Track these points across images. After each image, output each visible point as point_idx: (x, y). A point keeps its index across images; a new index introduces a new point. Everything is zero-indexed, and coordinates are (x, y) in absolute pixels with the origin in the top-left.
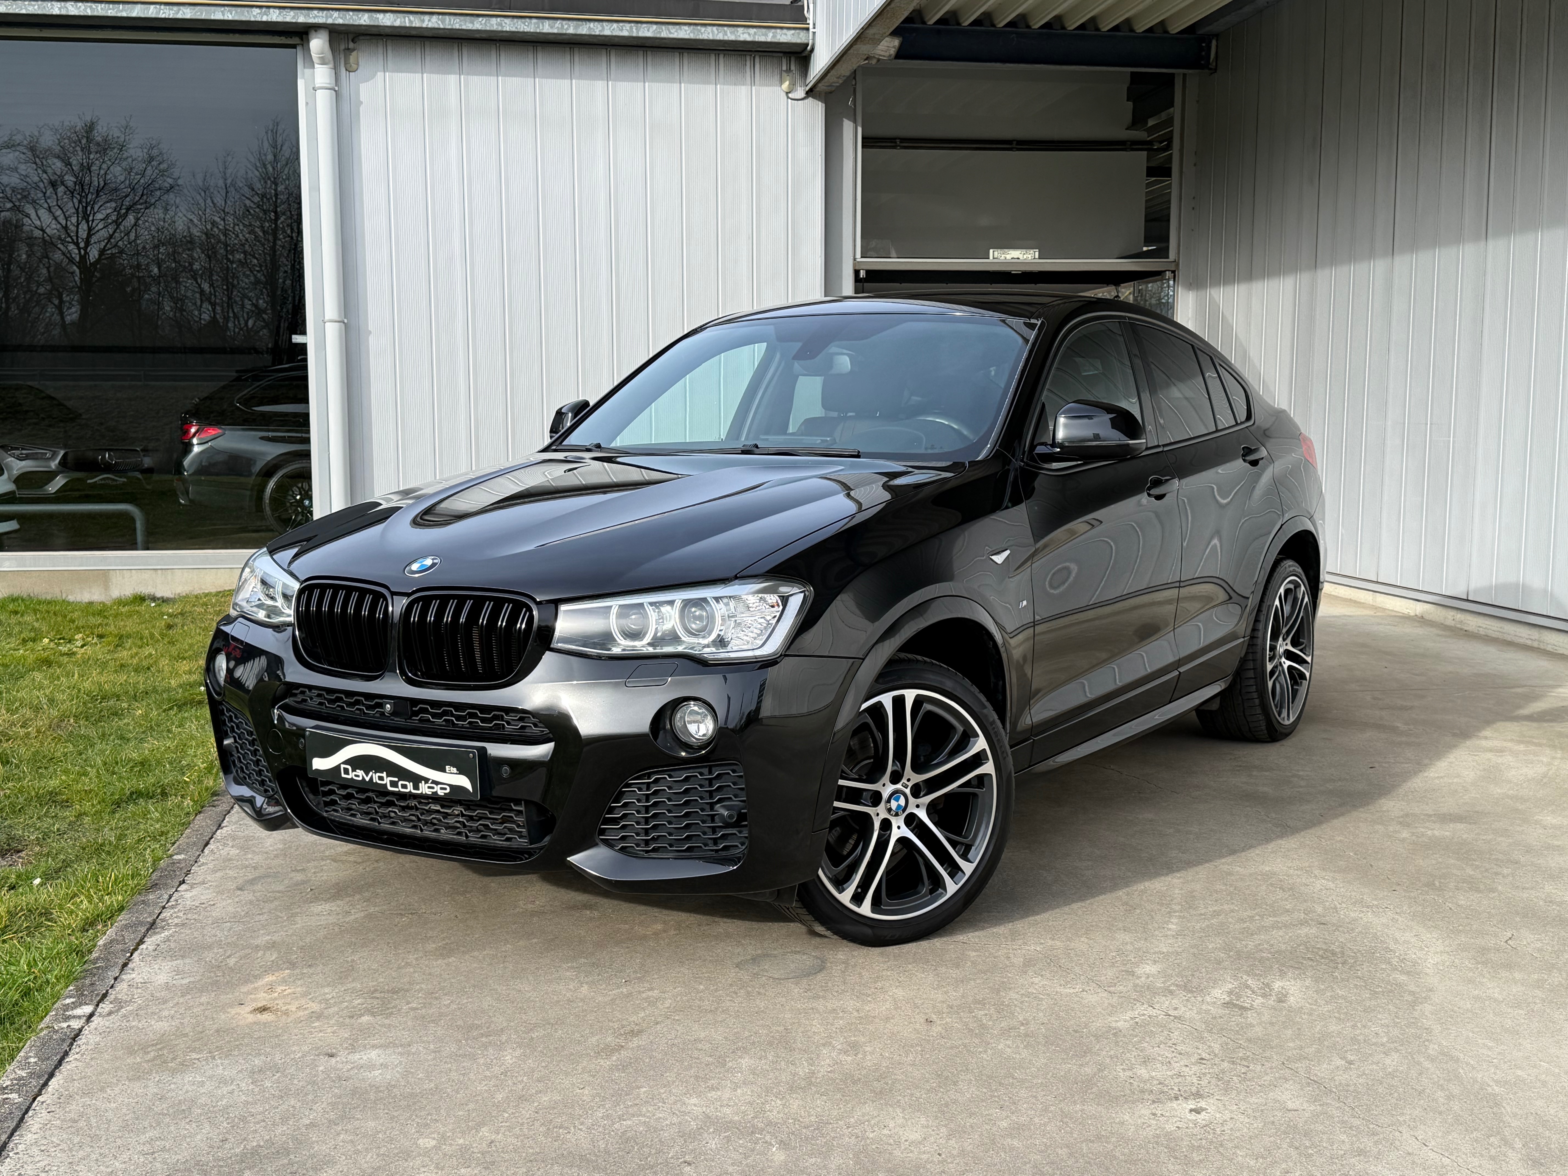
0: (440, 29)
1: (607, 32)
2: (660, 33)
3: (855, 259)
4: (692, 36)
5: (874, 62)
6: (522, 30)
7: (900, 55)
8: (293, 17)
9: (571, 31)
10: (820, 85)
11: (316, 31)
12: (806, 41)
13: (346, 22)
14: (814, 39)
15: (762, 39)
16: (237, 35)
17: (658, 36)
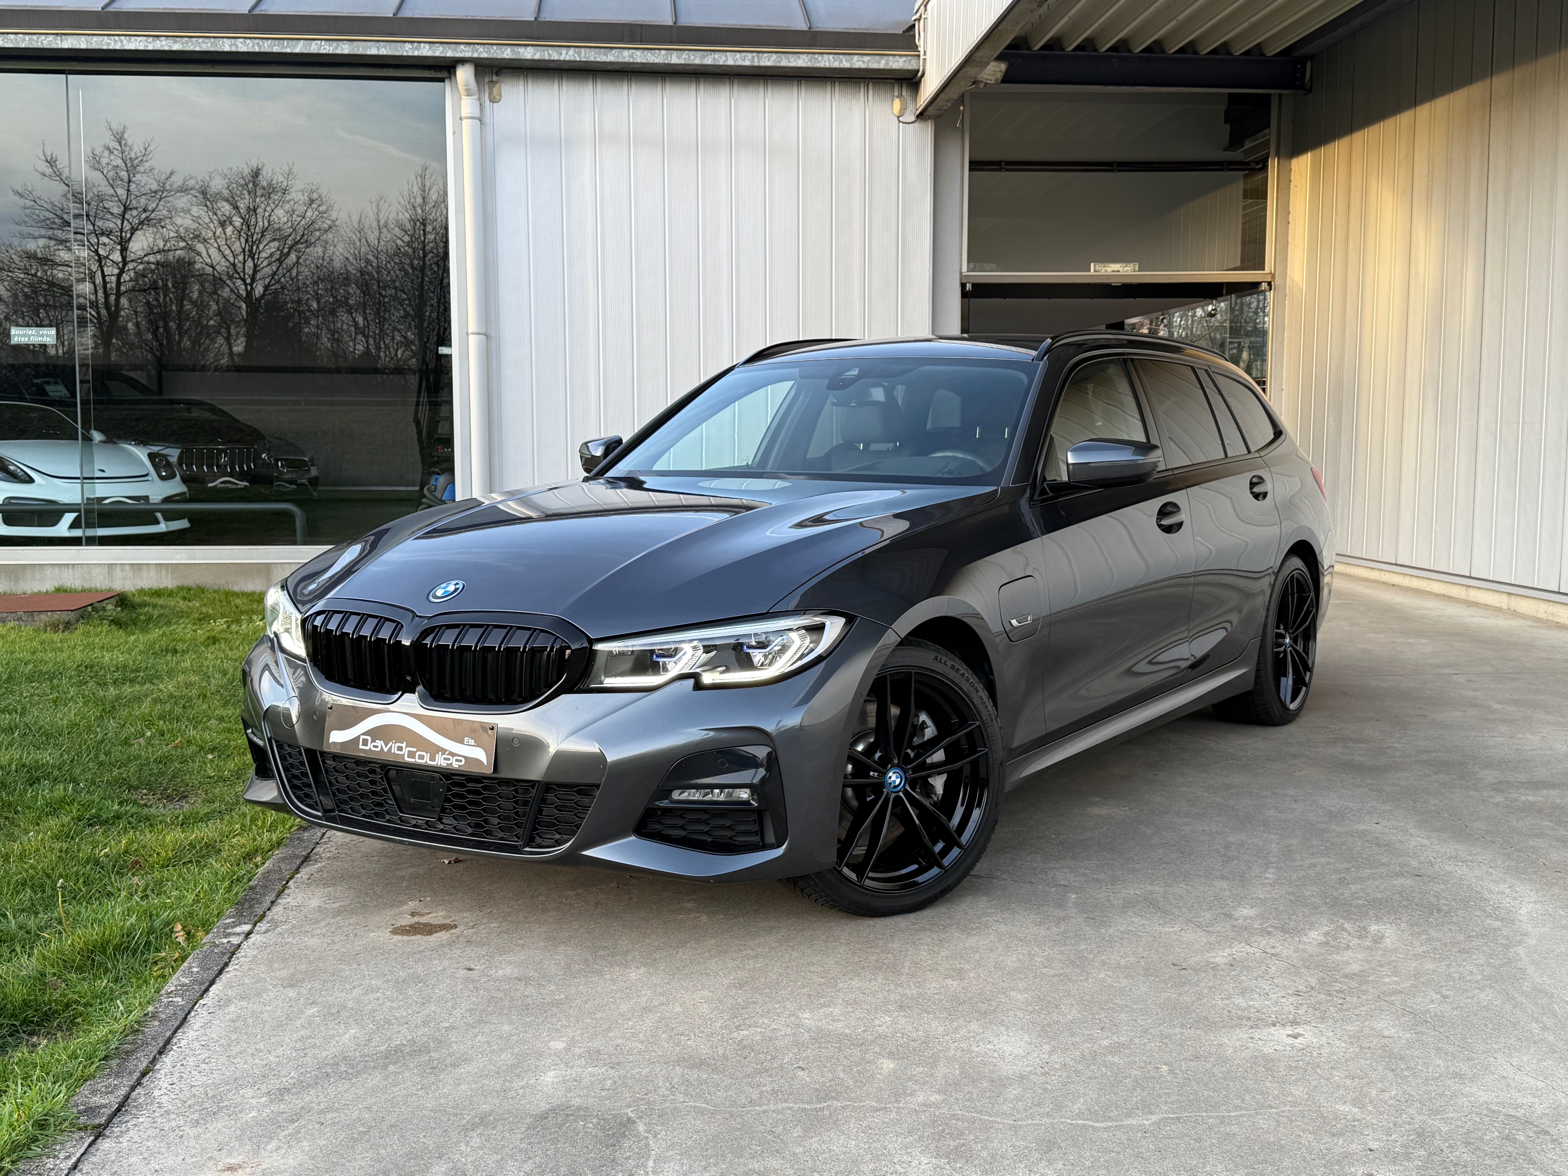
0: (576, 61)
1: (730, 62)
2: (780, 62)
3: (961, 273)
4: (810, 65)
5: (982, 85)
6: (651, 61)
7: (1006, 79)
8: (443, 52)
9: (697, 61)
10: (930, 109)
11: (463, 65)
12: (917, 68)
13: (491, 56)
14: (924, 66)
15: (875, 66)
16: (391, 70)
17: (778, 65)
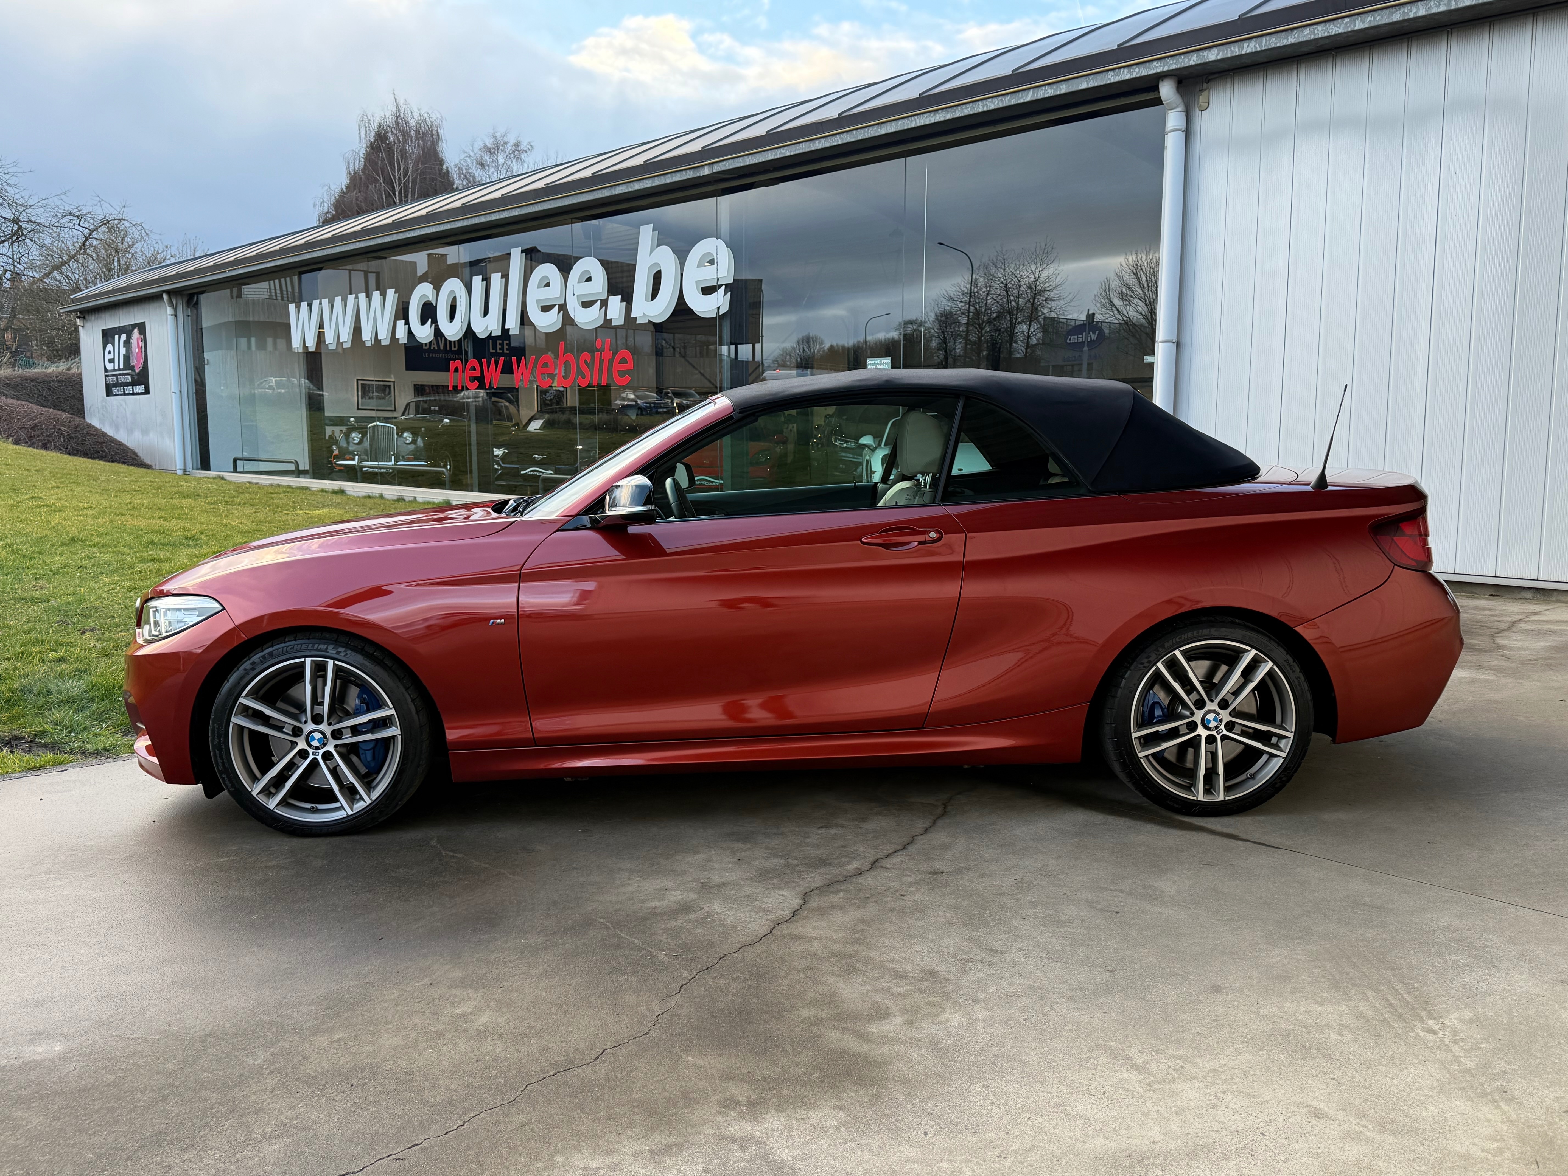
0: (1256, 52)
8: (1138, 72)
11: (1162, 80)
13: (1182, 66)
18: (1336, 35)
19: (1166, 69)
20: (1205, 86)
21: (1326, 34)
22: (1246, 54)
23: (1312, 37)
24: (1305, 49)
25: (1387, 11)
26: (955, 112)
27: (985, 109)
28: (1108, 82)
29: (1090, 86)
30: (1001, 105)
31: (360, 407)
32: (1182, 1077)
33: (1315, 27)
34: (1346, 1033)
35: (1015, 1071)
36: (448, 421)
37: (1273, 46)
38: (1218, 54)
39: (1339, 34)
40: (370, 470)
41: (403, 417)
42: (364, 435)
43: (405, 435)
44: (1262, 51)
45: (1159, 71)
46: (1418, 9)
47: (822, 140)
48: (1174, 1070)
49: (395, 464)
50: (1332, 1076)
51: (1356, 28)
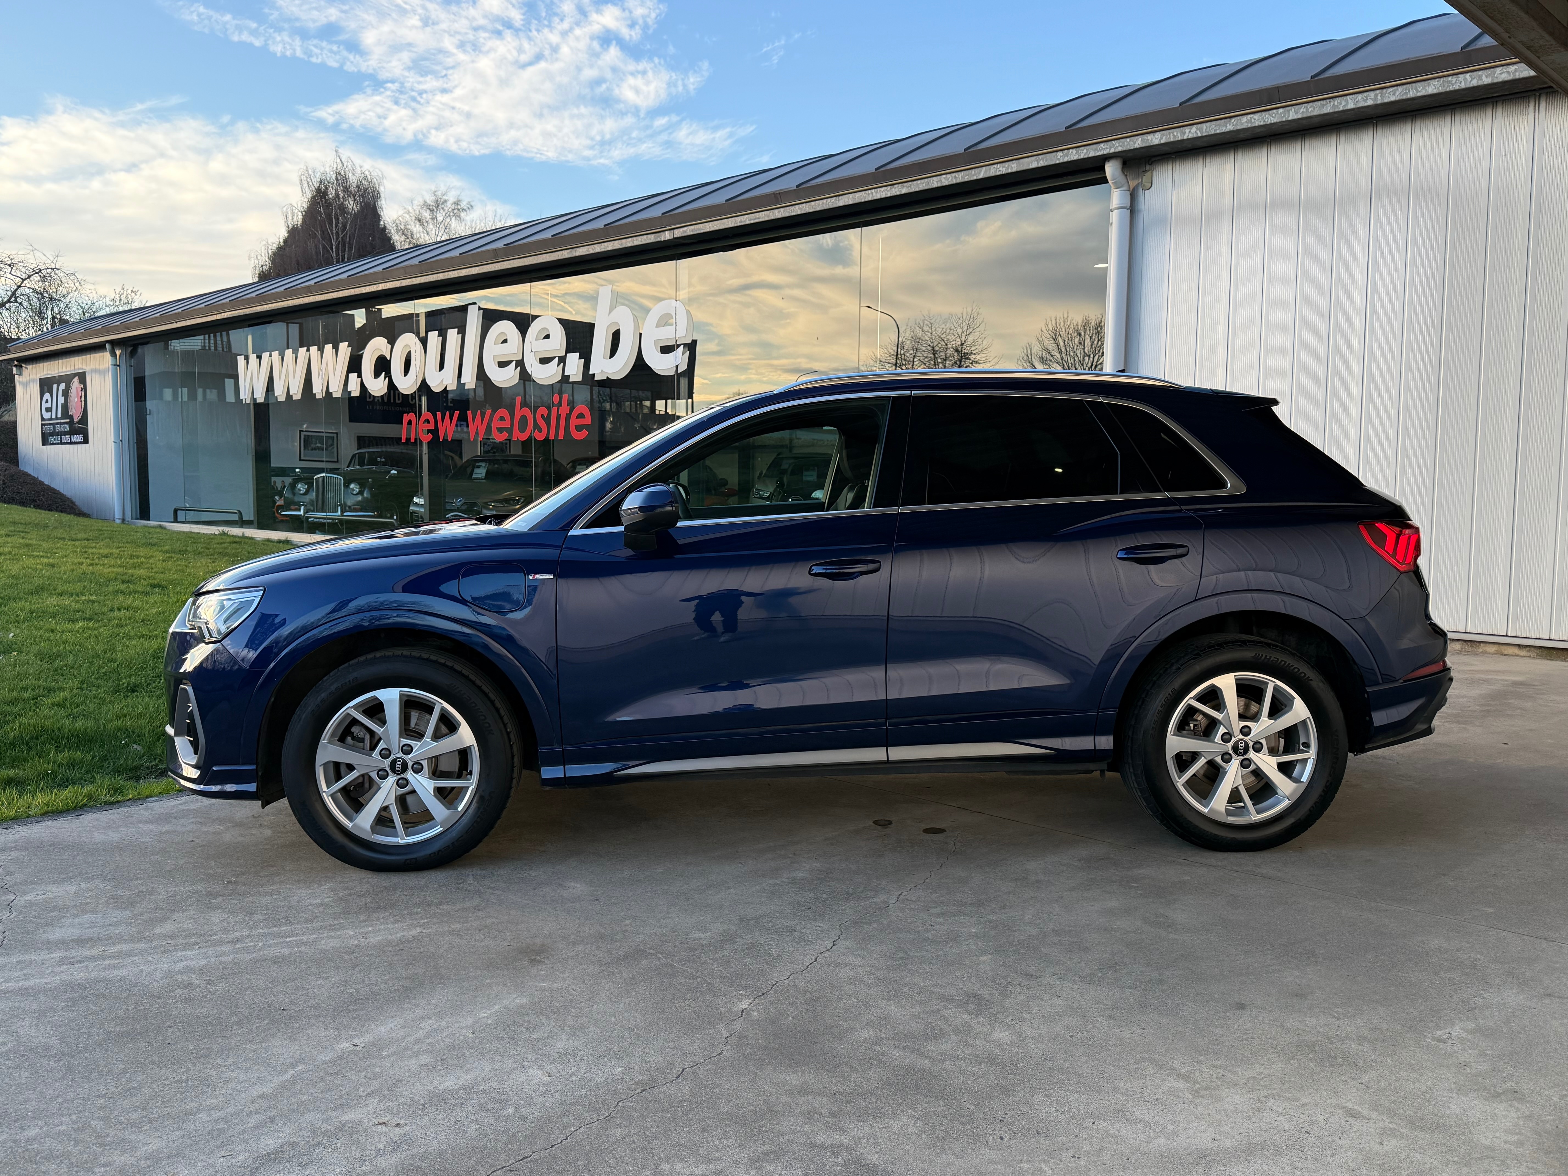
8: (1086, 153)
11: (1108, 160)
18: (1271, 124)
19: (1112, 151)
20: (1148, 167)
21: (1262, 123)
22: (1188, 139)
23: (1249, 125)
24: (1242, 136)
25: (1319, 103)
26: (910, 186)
27: (940, 185)
28: (1058, 162)
29: (1040, 165)
30: (954, 182)
31: (302, 458)
32: (1225, 1084)
33: (1252, 116)
34: (1365, 1044)
35: (1071, 1082)
36: (396, 472)
37: (1213, 133)
38: (1161, 138)
39: (1274, 123)
40: (316, 520)
41: (349, 469)
42: (310, 485)
43: (352, 486)
44: (1202, 137)
45: (1105, 152)
46: (1347, 102)
47: (782, 210)
48: (1217, 1078)
49: (342, 515)
50: (1360, 1081)
51: (1290, 118)
